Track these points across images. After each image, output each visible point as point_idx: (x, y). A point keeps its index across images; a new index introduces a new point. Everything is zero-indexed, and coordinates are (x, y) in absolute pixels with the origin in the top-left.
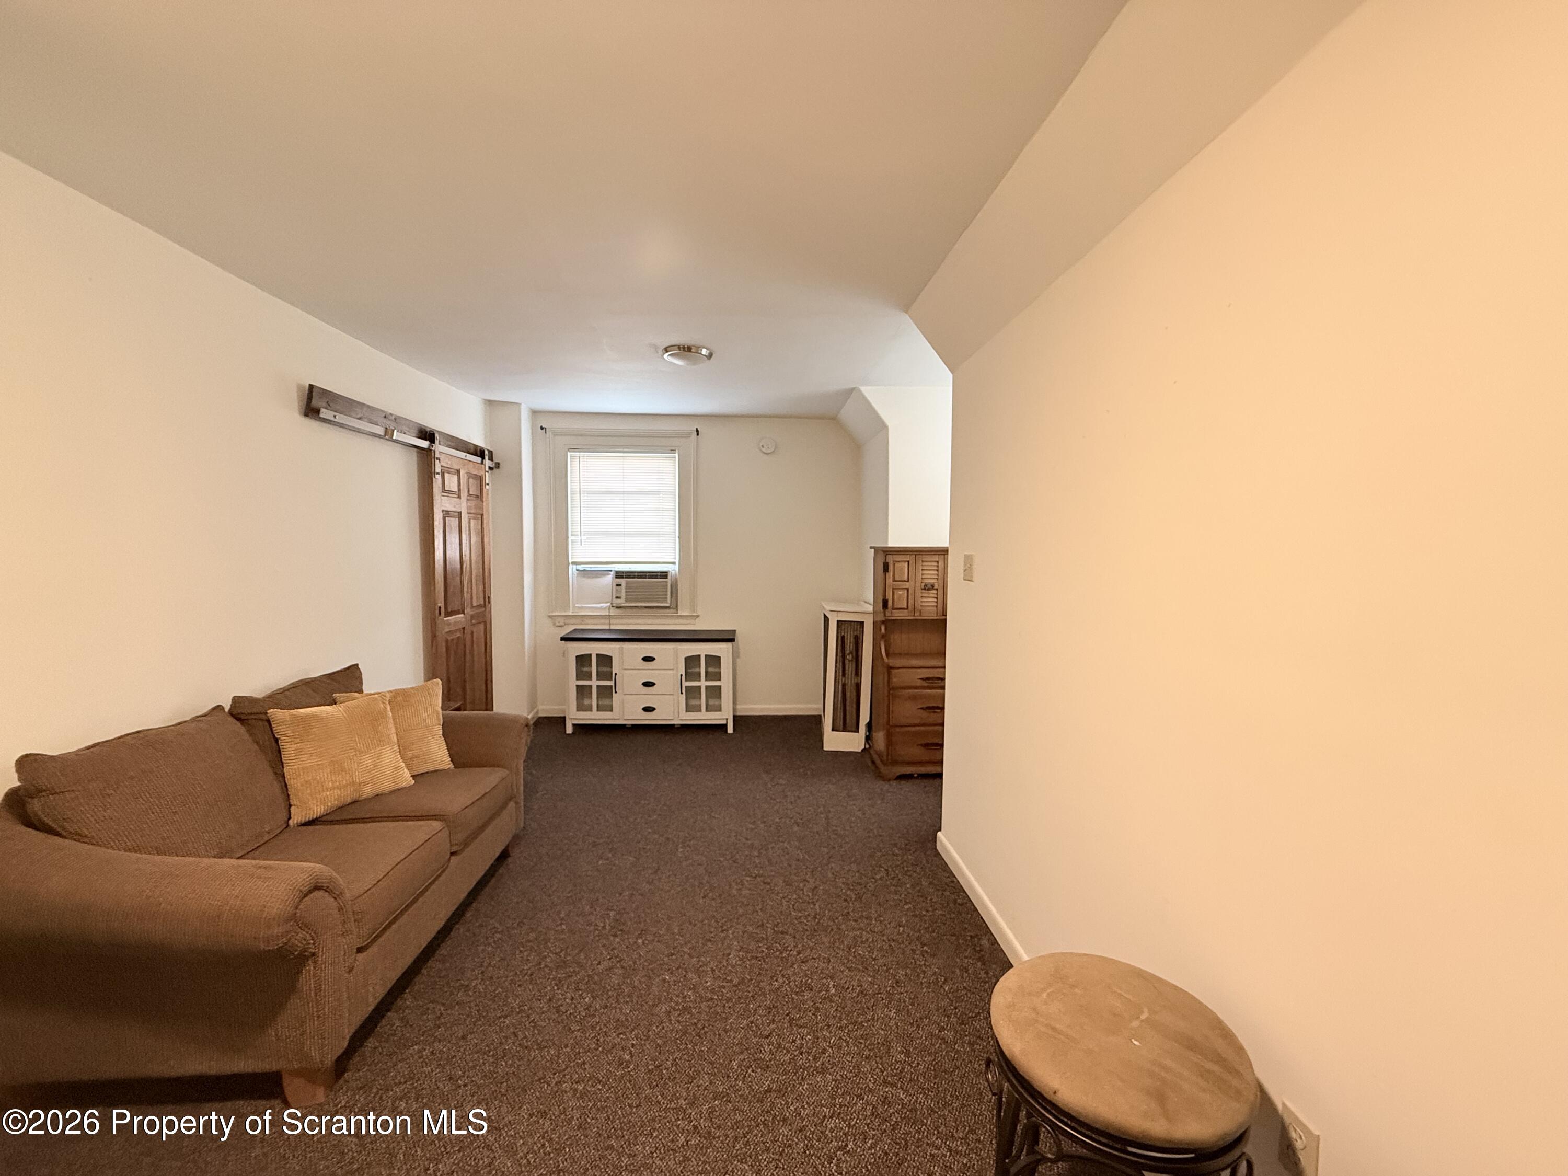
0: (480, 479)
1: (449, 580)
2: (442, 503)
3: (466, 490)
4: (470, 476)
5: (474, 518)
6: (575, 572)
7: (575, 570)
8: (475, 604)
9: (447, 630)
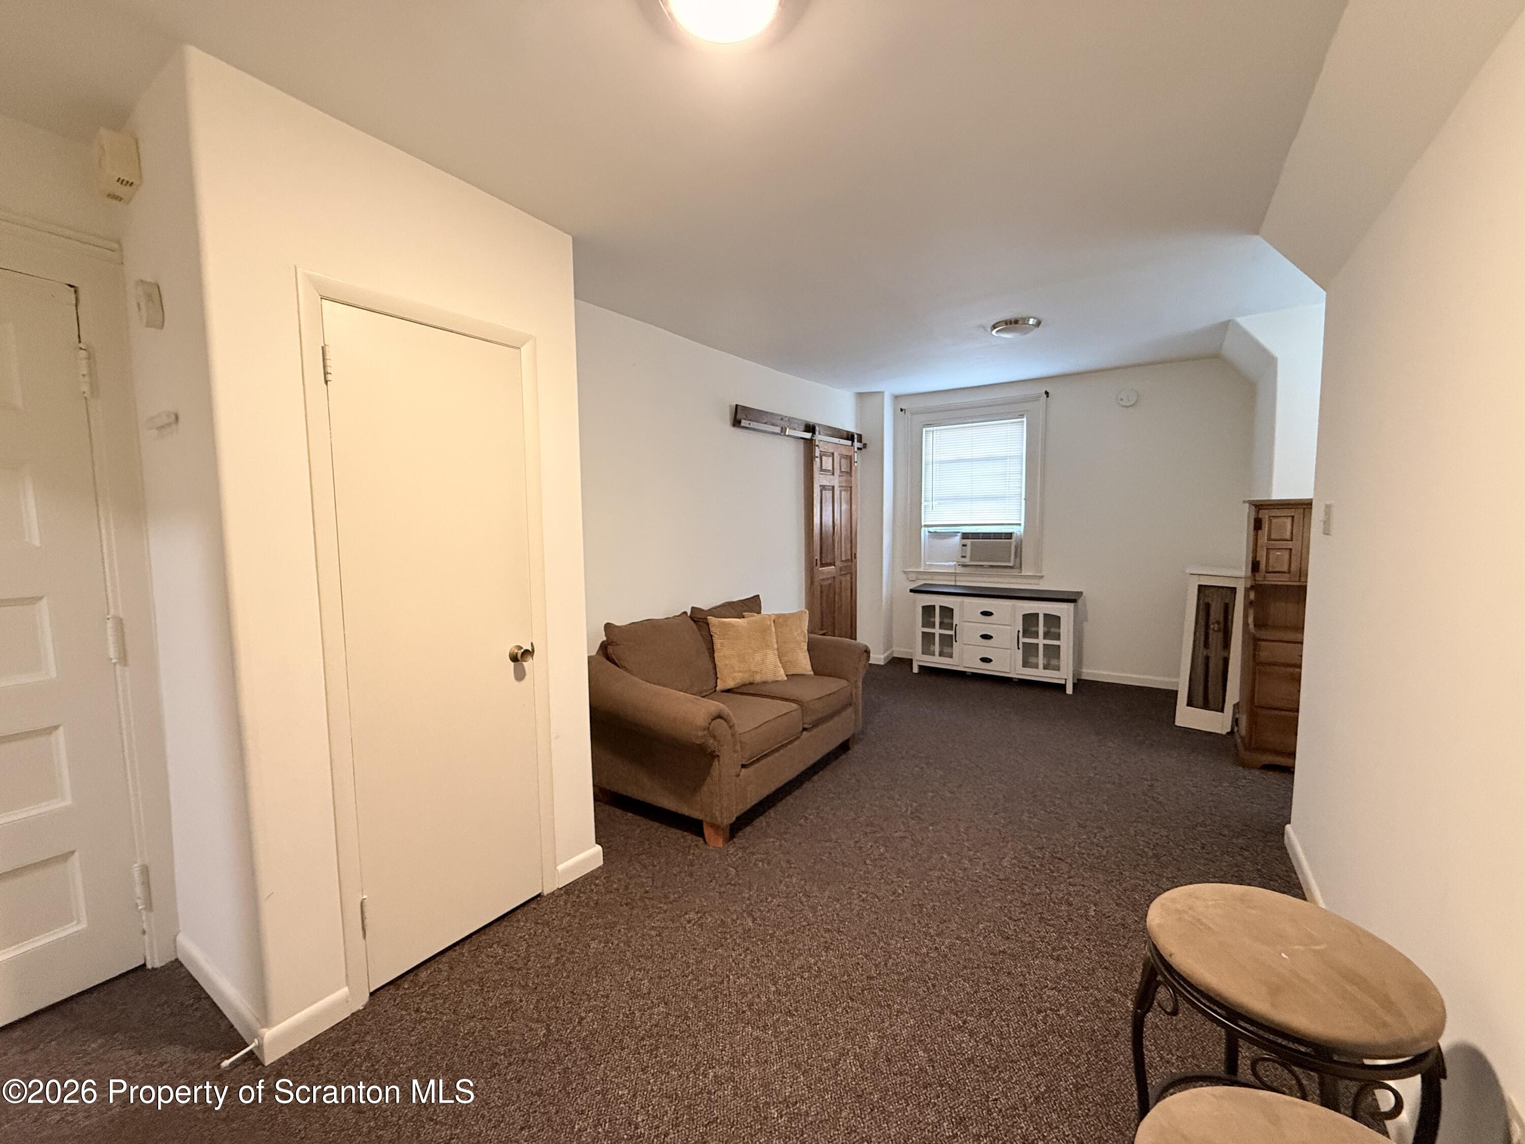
0: (850, 459)
1: (824, 539)
2: (820, 480)
3: (838, 468)
4: (842, 456)
5: (845, 490)
6: (927, 534)
7: (927, 532)
8: (843, 559)
9: (821, 578)
